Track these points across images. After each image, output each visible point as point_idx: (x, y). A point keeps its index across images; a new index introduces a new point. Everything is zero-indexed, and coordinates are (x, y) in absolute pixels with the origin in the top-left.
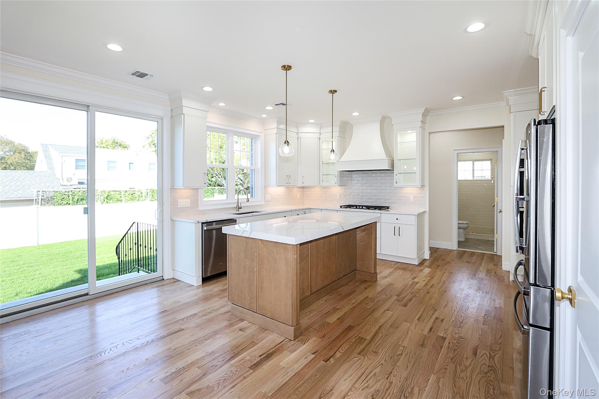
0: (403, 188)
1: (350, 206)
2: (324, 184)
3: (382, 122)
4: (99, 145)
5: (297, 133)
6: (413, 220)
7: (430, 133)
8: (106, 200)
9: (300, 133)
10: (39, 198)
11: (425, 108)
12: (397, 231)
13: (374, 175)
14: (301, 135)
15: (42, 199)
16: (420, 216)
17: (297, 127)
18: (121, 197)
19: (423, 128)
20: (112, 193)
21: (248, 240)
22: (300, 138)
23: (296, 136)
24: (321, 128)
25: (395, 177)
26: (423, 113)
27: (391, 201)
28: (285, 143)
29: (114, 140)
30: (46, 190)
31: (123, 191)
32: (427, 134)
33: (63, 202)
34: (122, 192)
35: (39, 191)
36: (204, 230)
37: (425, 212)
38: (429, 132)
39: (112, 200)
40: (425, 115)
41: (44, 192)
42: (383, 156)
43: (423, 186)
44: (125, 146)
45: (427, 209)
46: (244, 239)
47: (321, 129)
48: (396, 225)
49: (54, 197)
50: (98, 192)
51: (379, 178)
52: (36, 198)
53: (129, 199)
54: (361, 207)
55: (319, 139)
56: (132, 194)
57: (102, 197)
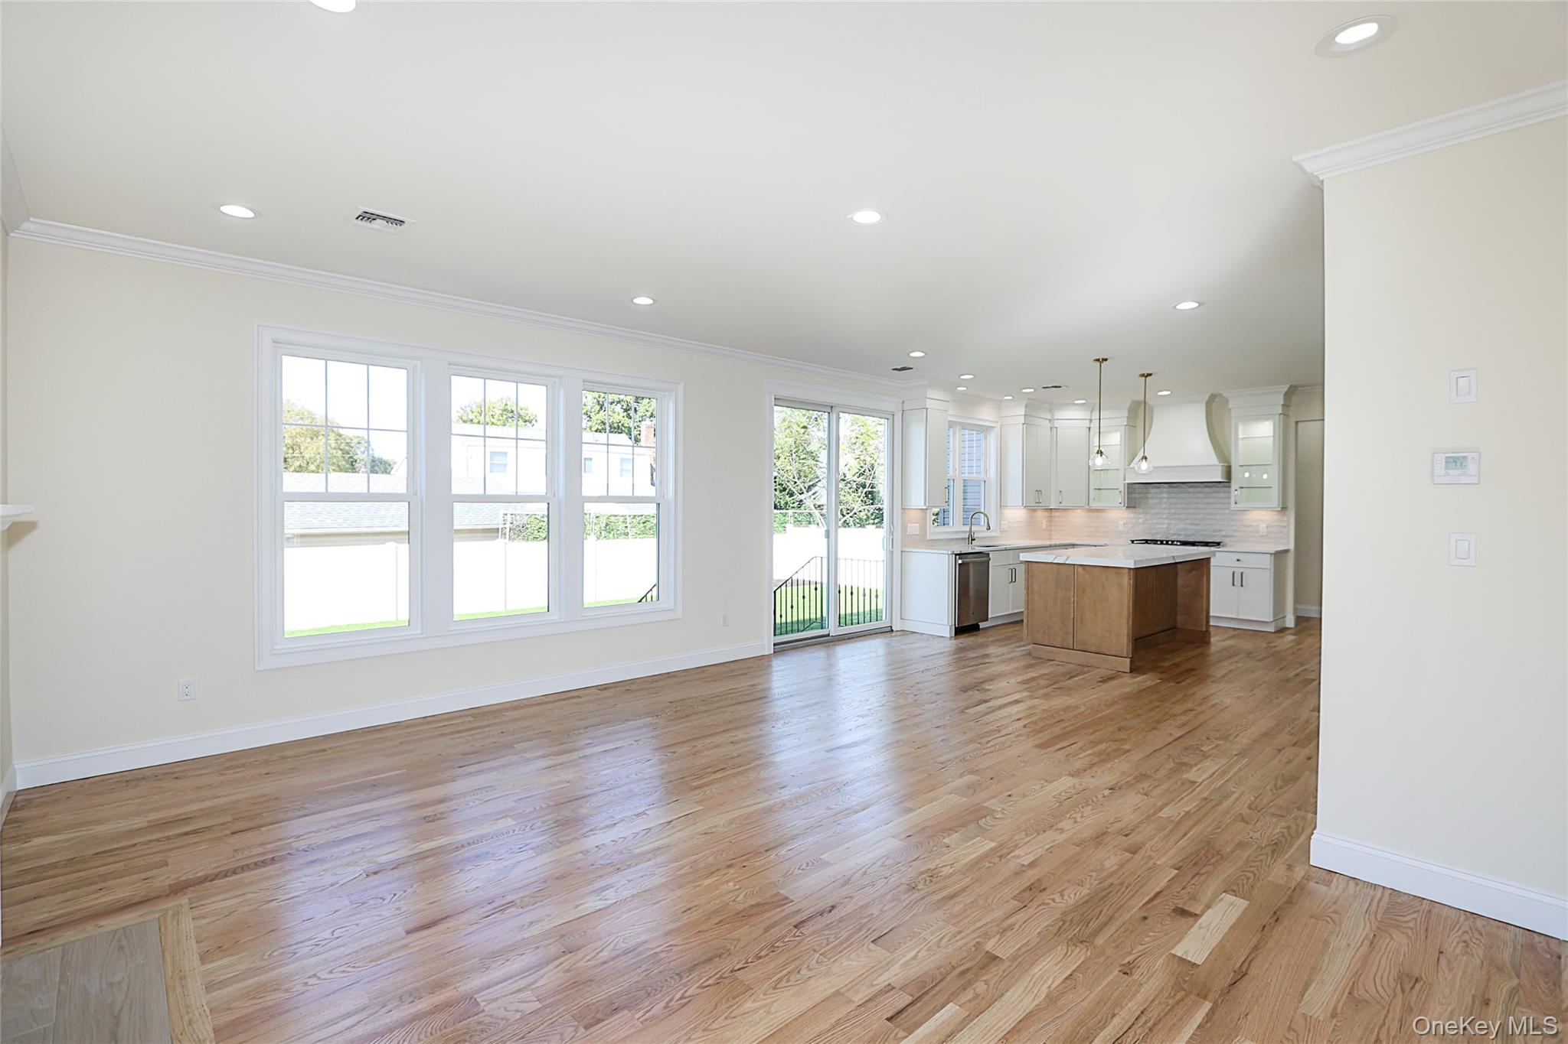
0: (1247, 512)
1: (1147, 541)
2: (1094, 505)
3: (1209, 404)
4: (476, 417)
5: (1050, 420)
6: (1267, 562)
7: (1297, 423)
8: (603, 533)
9: (1056, 421)
10: (505, 526)
11: (1288, 386)
12: (1238, 580)
13: (1191, 490)
14: (1057, 424)
15: (510, 529)
16: (1279, 556)
17: (1051, 410)
18: (626, 527)
19: (1285, 415)
20: (613, 519)
21: (1060, 567)
22: (1056, 428)
23: (1049, 425)
24: (1092, 412)
25: (1234, 494)
26: (1287, 392)
27: (1223, 533)
28: (1098, 453)
29: (506, 405)
30: (516, 513)
31: (630, 516)
32: (1293, 425)
33: (540, 534)
34: (627, 517)
35: (506, 515)
36: (960, 564)
37: (1287, 551)
38: (1297, 420)
39: (612, 533)
40: (1288, 395)
41: (513, 516)
42: (1213, 459)
43: (1284, 509)
44: (527, 418)
45: (1291, 546)
46: (1056, 566)
47: (1093, 414)
48: (1235, 570)
49: (527, 526)
50: (591, 517)
51: (1201, 495)
52: (503, 526)
53: (639, 532)
54: (1170, 543)
55: (1088, 430)
56: (644, 523)
57: (597, 528)
